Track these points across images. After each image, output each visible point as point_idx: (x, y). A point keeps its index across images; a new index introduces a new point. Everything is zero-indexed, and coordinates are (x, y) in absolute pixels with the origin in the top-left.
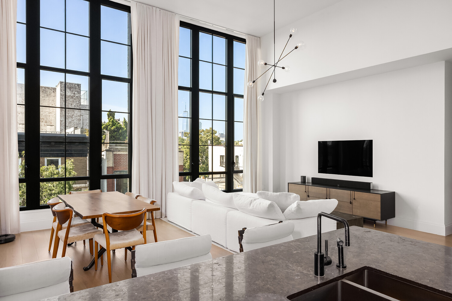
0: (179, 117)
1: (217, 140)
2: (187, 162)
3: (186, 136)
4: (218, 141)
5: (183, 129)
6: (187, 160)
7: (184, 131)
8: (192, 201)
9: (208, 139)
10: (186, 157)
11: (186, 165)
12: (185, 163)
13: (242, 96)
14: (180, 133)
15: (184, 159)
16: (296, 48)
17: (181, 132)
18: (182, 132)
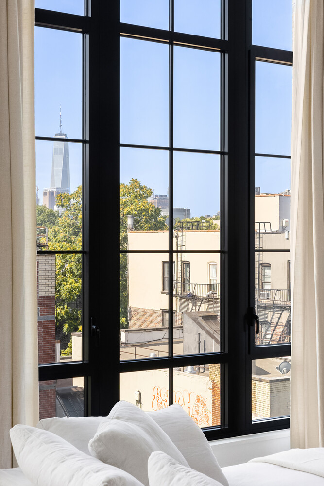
0: (38, 138)
1: (152, 215)
2: (65, 281)
3: (62, 206)
4: (156, 218)
5: (53, 184)
6: (64, 274)
7: (55, 191)
9: (128, 214)
10: (63, 267)
11: (62, 291)
12: (60, 285)
13: (285, 57)
14: (45, 194)
15: (57, 272)
17: (48, 191)
18: (51, 194)
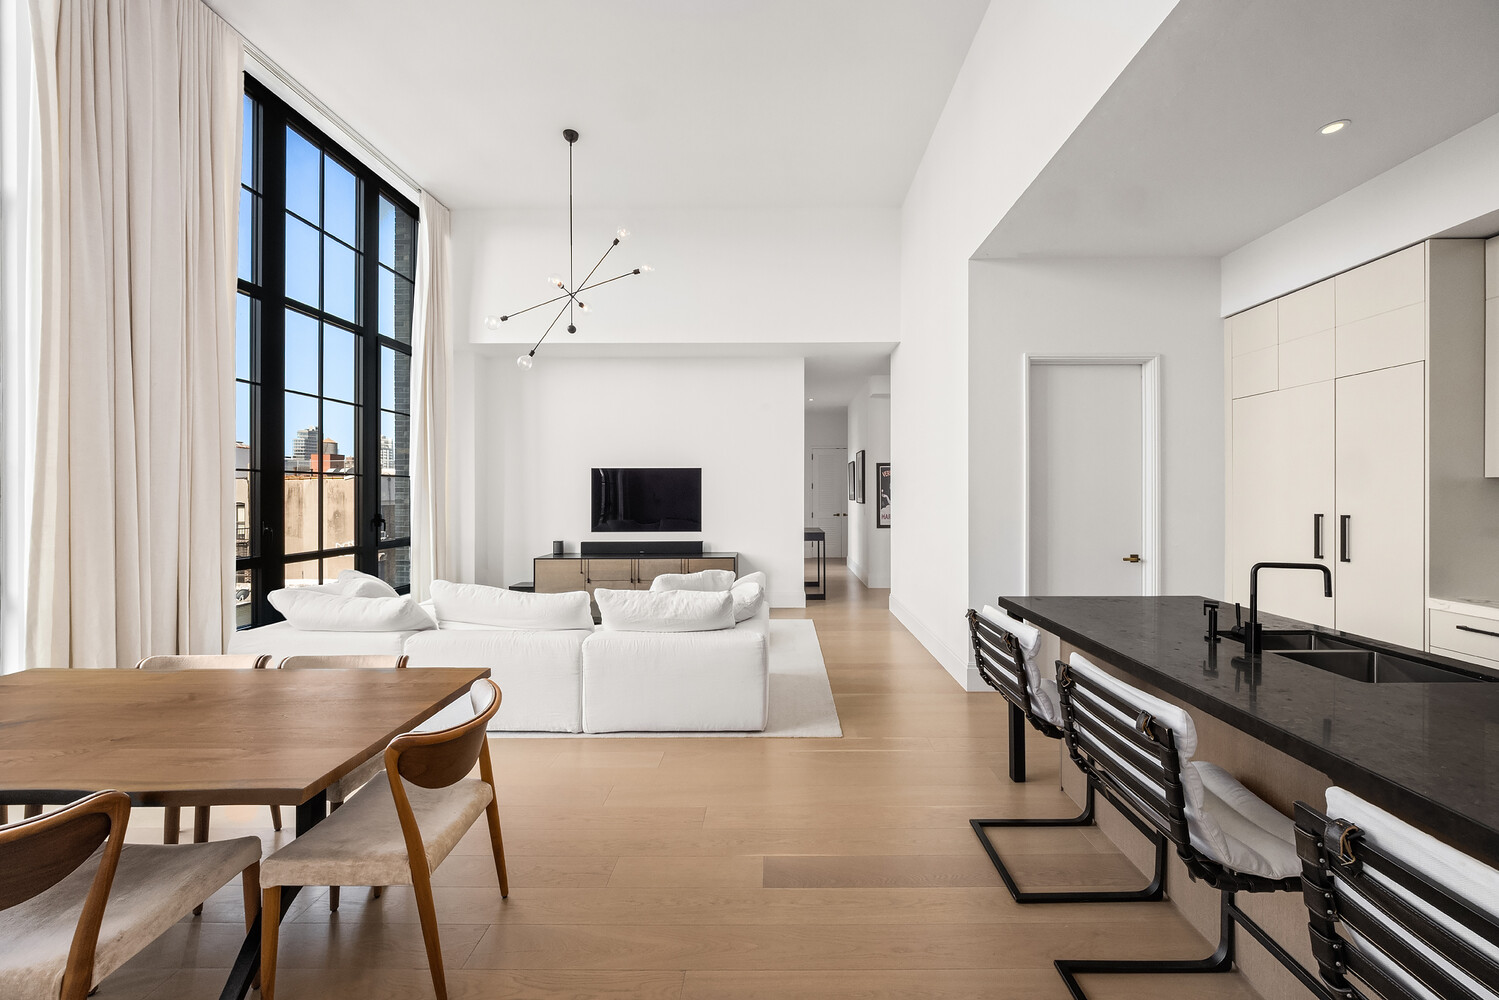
8: (403, 639)
16: (637, 272)
